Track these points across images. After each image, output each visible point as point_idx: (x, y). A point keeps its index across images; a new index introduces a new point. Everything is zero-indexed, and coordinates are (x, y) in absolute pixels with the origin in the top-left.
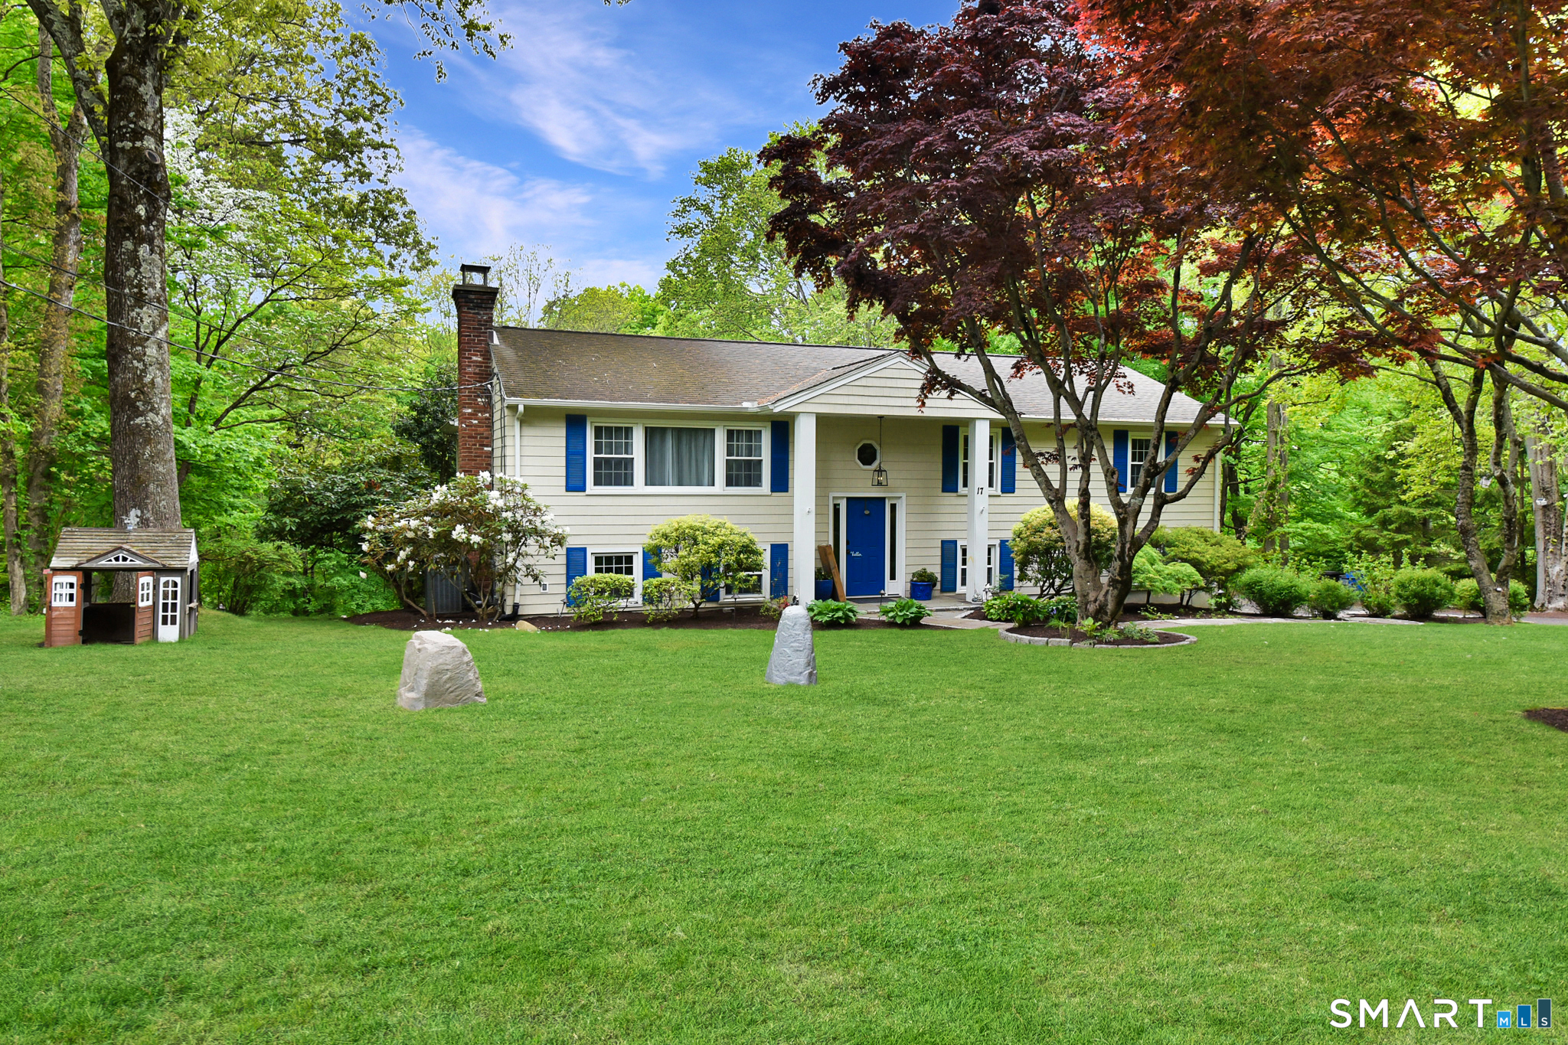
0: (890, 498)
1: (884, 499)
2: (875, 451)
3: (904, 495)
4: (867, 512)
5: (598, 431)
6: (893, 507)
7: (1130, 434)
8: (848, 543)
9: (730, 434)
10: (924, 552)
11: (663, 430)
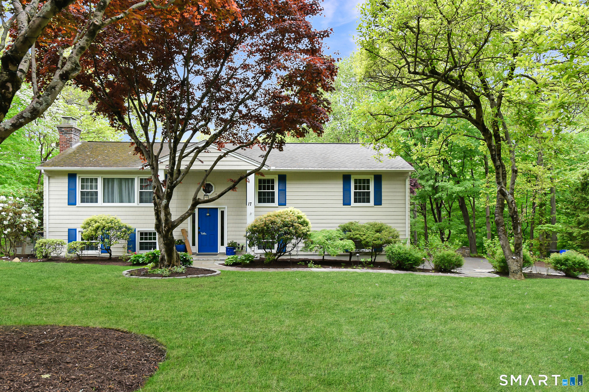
0: (220, 208)
1: (217, 209)
2: (212, 187)
3: (226, 207)
4: (208, 214)
5: (83, 180)
6: (222, 213)
7: (352, 176)
8: (199, 228)
9: (142, 180)
10: (237, 233)
11: (113, 179)
